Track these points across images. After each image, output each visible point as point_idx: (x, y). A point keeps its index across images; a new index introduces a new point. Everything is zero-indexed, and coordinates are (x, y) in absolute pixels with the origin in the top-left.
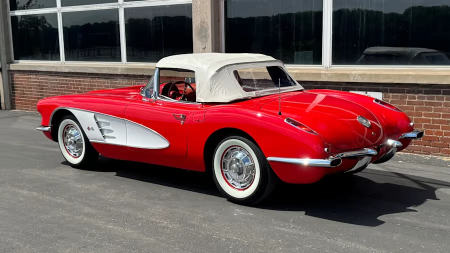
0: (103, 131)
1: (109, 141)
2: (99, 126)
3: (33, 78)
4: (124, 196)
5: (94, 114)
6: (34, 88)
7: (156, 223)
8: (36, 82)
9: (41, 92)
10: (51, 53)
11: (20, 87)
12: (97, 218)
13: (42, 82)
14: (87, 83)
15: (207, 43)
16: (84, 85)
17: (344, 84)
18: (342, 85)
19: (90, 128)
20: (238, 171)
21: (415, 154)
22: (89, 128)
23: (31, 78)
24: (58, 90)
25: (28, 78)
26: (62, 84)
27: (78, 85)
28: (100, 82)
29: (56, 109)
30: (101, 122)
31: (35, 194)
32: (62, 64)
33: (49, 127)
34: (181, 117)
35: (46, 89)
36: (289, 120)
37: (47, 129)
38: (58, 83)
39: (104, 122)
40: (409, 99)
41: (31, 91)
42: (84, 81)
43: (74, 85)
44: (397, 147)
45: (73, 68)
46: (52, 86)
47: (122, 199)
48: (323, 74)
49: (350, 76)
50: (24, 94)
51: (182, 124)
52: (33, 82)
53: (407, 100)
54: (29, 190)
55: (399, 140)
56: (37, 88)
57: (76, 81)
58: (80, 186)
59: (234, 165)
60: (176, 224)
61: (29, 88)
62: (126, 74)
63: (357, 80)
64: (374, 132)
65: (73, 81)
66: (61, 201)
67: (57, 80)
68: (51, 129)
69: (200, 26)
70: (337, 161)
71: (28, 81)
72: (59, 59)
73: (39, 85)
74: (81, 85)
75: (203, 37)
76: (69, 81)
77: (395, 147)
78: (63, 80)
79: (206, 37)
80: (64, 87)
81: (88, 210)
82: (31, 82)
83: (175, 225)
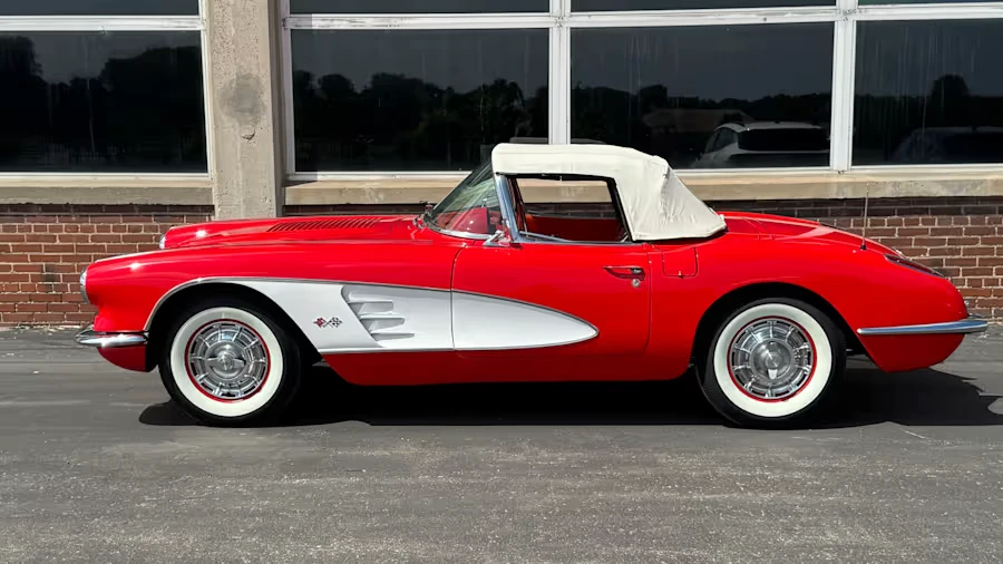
5: (341, 286)
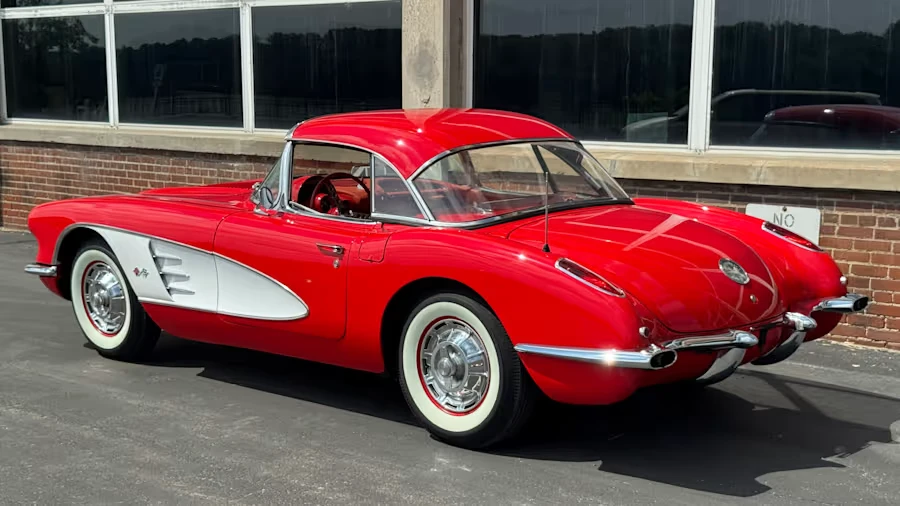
0: (167, 278)
1: (178, 301)
2: (159, 267)
3: (48, 160)
4: (231, 427)
6: (50, 182)
7: (301, 488)
8: (54, 168)
9: (63, 190)
10: (90, 105)
11: (19, 179)
12: (170, 474)
13: (69, 169)
14: (167, 174)
15: (434, 90)
16: (160, 177)
17: (737, 188)
18: (731, 191)
19: (140, 270)
20: (453, 372)
21: (891, 351)
22: (137, 272)
23: (43, 160)
24: (103, 187)
25: (38, 159)
26: (110, 173)
27: (144, 176)
28: (196, 172)
29: (71, 227)
30: (163, 258)
31: (36, 417)
32: (113, 128)
33: (54, 268)
34: (335, 251)
35: (75, 184)
36: (563, 264)
37: (48, 271)
38: (102, 172)
39: (169, 259)
40: (880, 225)
41: (44, 188)
42: (158, 169)
43: (137, 175)
44: (806, 329)
45: (138, 138)
46: (89, 178)
47: (227, 434)
48: (688, 164)
49: (750, 171)
50: (27, 193)
51: (335, 266)
52: (49, 167)
53: (876, 227)
54: (25, 408)
55: (814, 315)
56: (55, 182)
57: (143, 168)
58: (134, 402)
59: (446, 361)
60: (343, 492)
61: (37, 180)
62: (253, 154)
63: (764, 180)
64: (756, 295)
65: (136, 167)
66: (92, 434)
67: (100, 164)
68: (57, 271)
69: (417, 51)
70: (665, 357)
71: (35, 166)
72: (106, 118)
73: (62, 176)
74: (151, 176)
75: (425, 76)
76: (127, 167)
77: (802, 328)
78: (113, 165)
79: (430, 76)
80: (115, 181)
81: (149, 455)
82: (43, 167)
83: (341, 496)
